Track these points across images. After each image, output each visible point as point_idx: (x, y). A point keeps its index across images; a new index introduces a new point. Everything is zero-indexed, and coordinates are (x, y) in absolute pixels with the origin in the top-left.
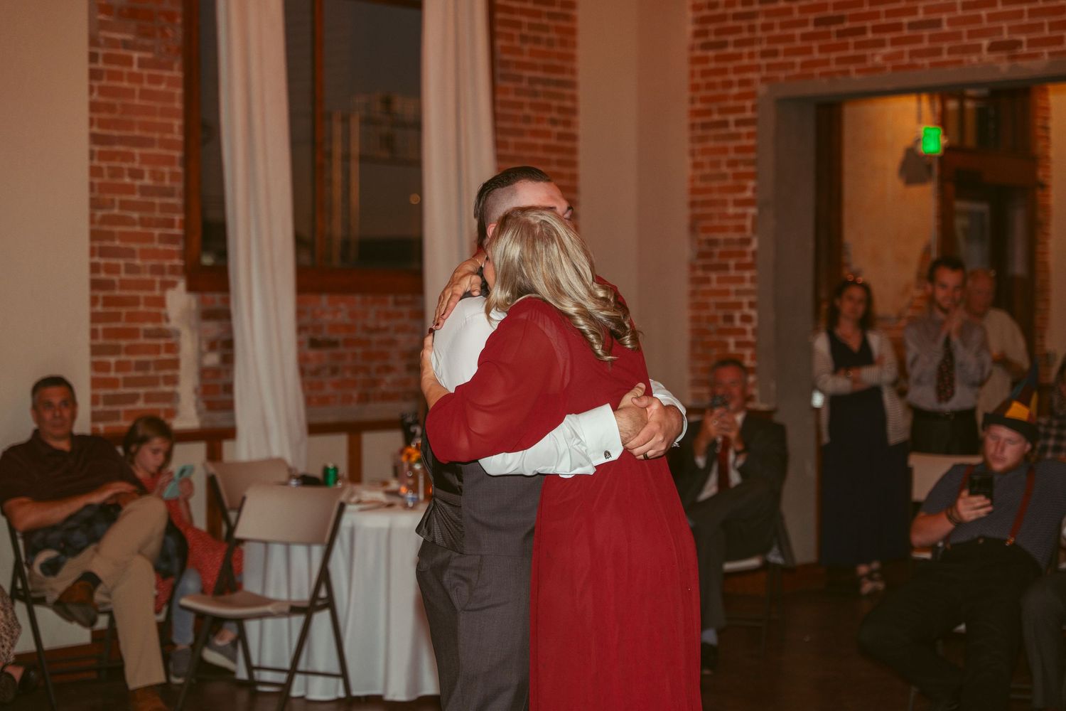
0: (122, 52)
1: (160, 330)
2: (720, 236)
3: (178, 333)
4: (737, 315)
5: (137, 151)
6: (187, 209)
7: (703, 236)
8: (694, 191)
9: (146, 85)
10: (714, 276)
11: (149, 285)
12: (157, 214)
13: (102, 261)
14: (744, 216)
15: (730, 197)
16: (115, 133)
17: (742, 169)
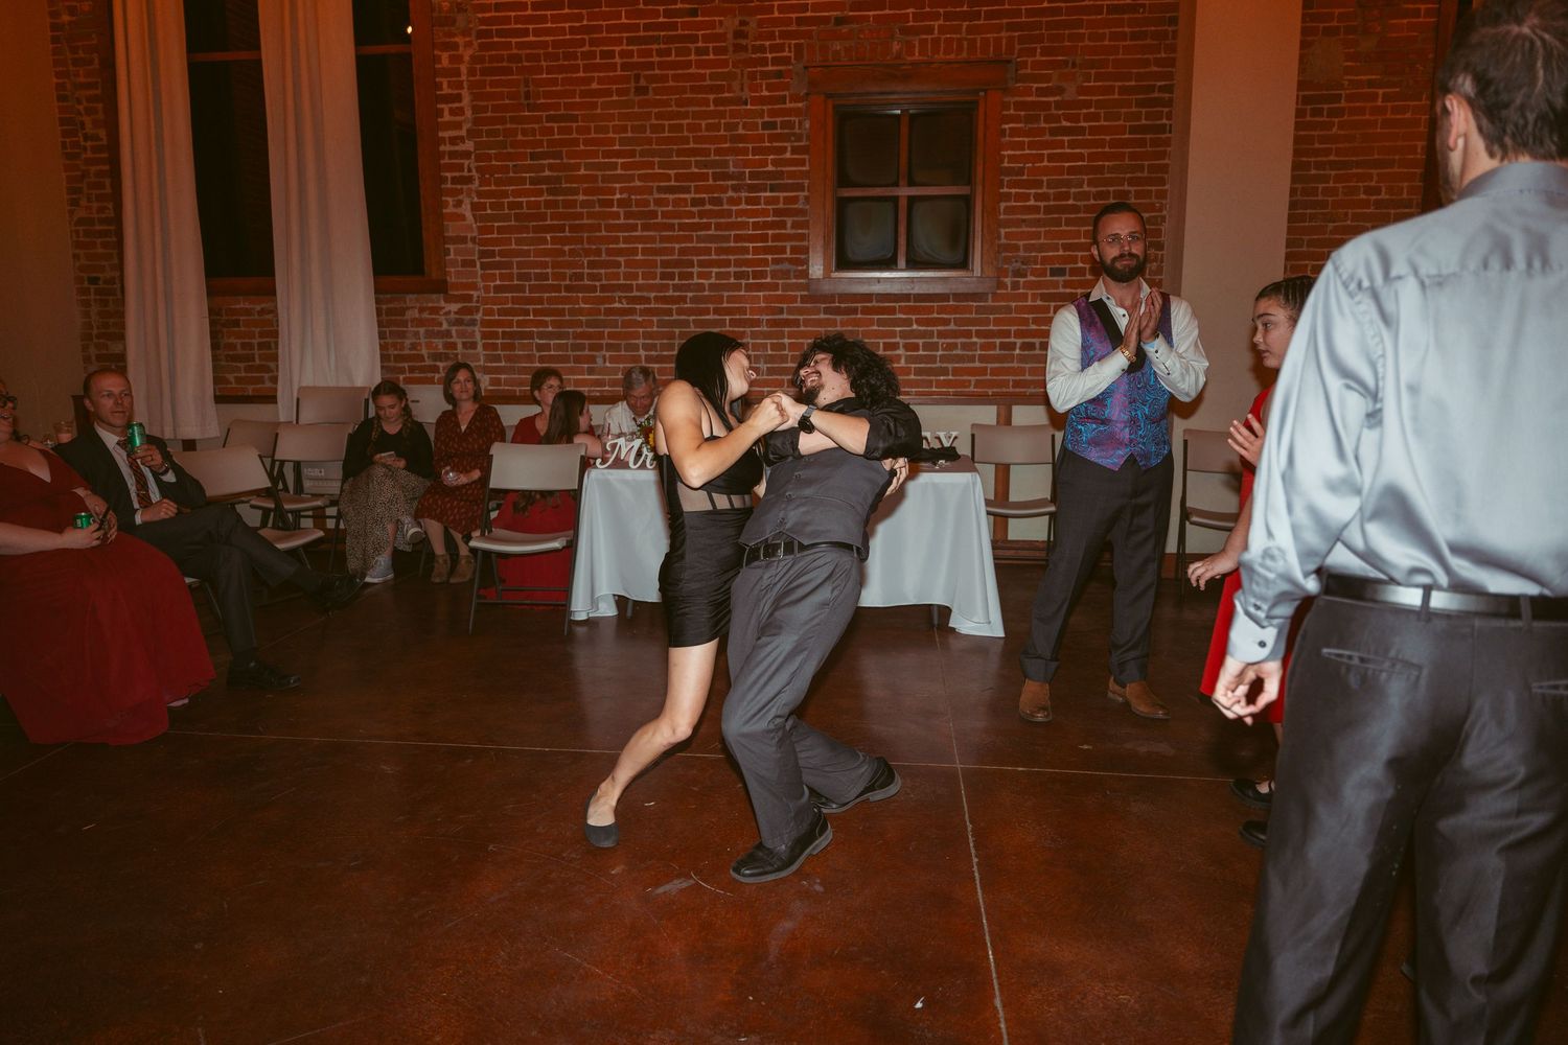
0: (1367, 90)
9: (1389, 116)
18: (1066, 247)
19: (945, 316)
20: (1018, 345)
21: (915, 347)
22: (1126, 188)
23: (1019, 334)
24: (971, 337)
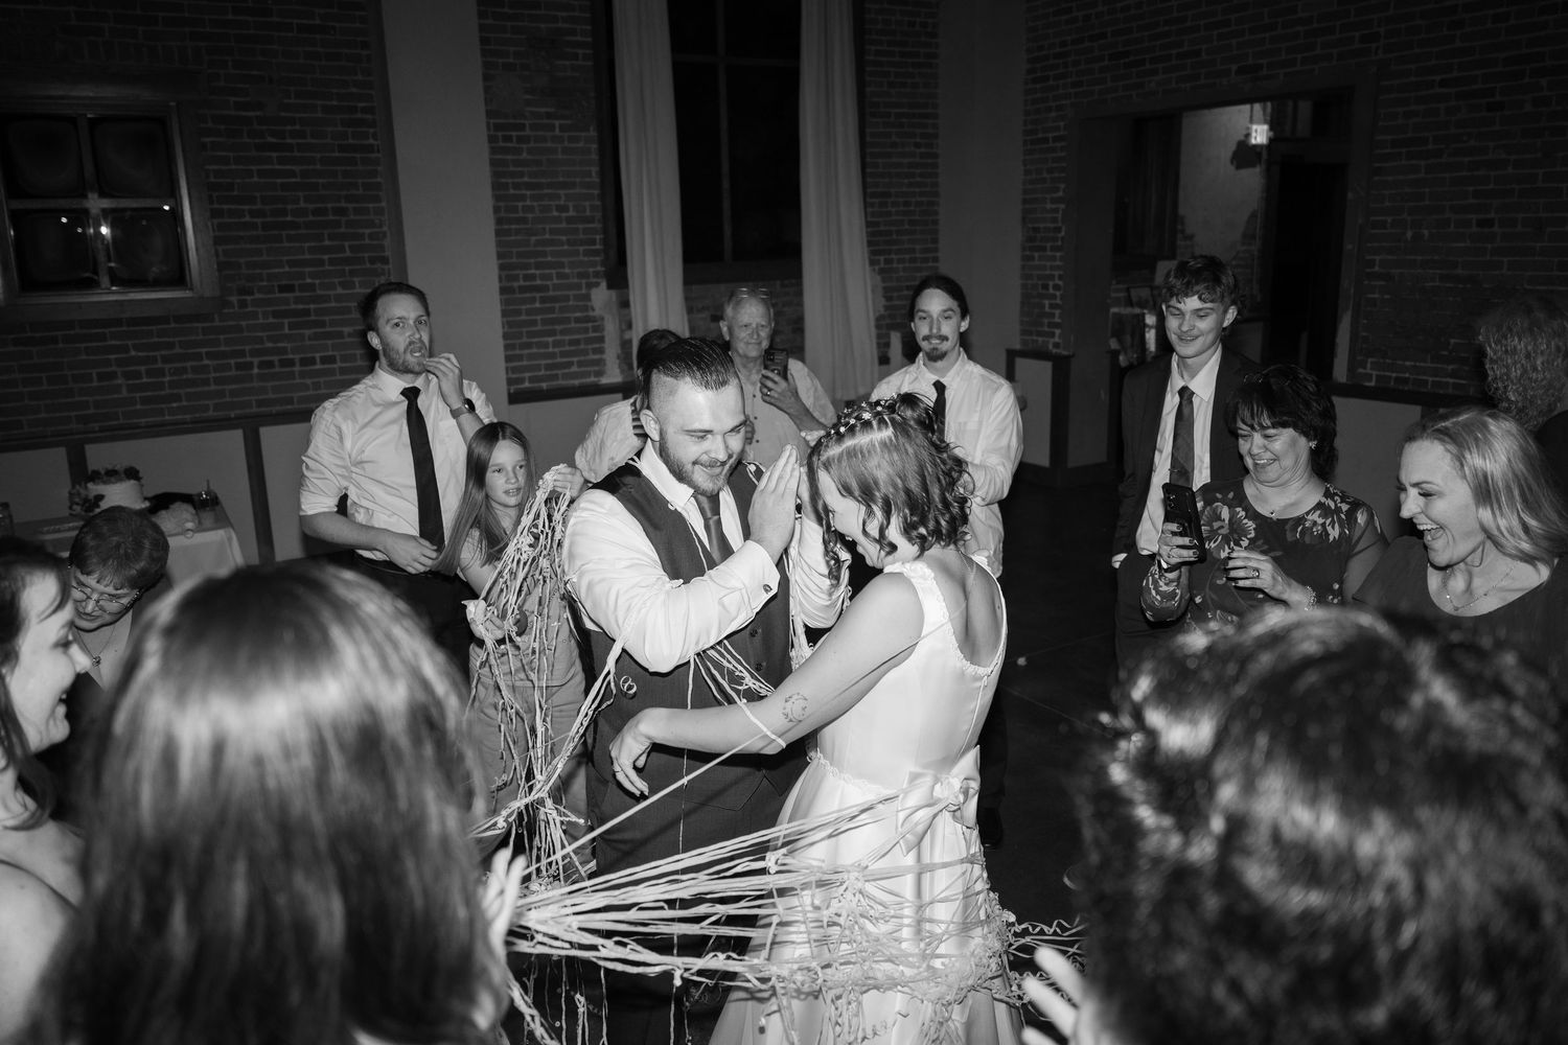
0: (545, 121)
1: (587, 316)
2: (1042, 226)
3: (603, 319)
4: (1051, 283)
5: (562, 192)
6: (605, 231)
7: (1030, 226)
8: (1025, 192)
9: (566, 144)
10: (1036, 255)
11: (579, 287)
12: (581, 236)
13: (538, 272)
14: (1056, 211)
15: (1048, 196)
16: (543, 180)
17: (1056, 175)
18: (292, 263)
19: (168, 340)
20: (256, 364)
21: (138, 375)
22: (343, 205)
23: (255, 353)
24: (202, 359)
